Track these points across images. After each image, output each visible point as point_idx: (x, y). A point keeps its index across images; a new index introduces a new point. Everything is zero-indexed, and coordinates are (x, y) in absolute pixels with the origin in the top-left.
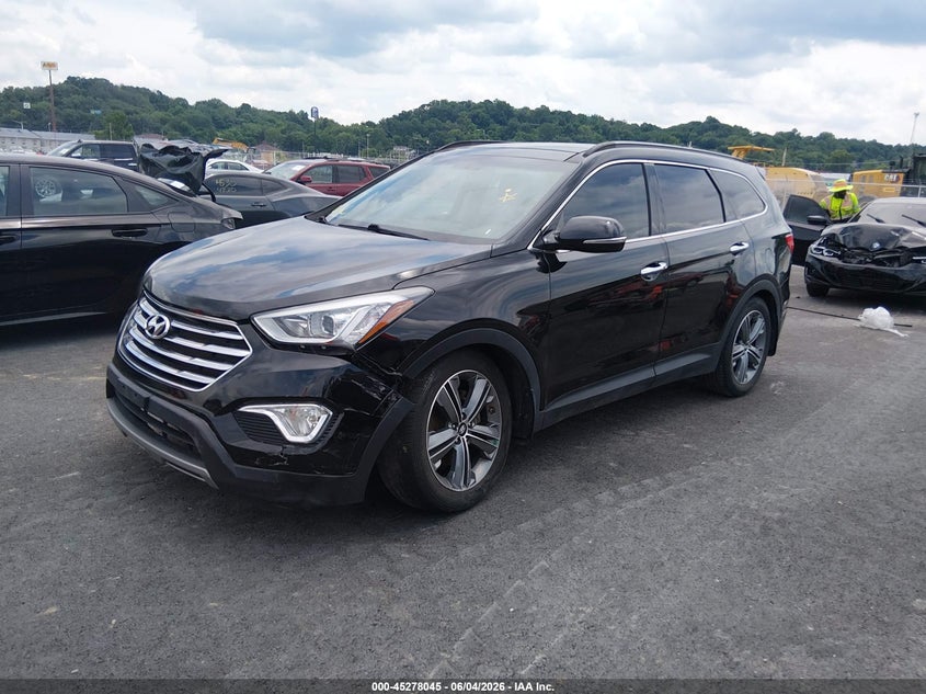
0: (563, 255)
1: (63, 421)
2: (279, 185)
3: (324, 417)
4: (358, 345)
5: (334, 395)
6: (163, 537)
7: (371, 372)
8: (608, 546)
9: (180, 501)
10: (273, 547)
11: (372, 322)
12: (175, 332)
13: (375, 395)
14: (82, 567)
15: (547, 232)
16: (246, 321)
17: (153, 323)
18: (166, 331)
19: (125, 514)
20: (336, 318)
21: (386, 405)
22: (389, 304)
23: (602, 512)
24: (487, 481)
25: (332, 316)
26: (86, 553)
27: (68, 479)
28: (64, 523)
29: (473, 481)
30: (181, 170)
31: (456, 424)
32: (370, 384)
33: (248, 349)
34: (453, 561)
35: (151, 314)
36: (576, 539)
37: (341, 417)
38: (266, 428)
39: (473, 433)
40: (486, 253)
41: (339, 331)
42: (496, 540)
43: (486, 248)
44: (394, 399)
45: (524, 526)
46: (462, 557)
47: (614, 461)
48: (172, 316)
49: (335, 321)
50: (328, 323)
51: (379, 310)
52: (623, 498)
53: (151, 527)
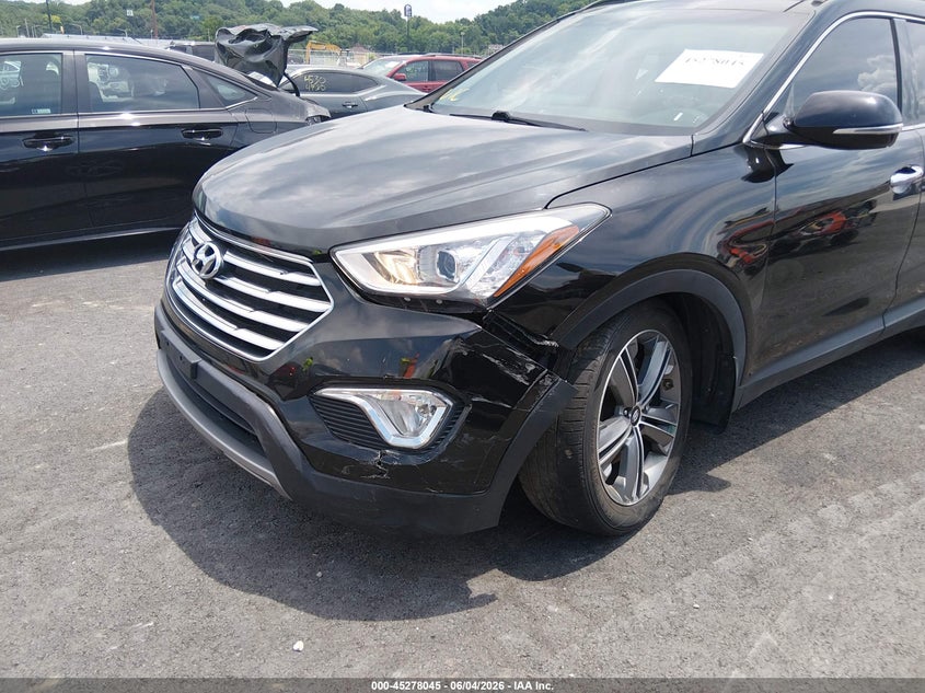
0: (789, 151)
1: (117, 366)
2: (370, 82)
3: (441, 411)
4: (492, 299)
5: (456, 376)
6: (219, 552)
7: (511, 340)
8: (861, 606)
9: (246, 491)
10: (365, 579)
11: (514, 262)
12: (228, 269)
13: (519, 378)
14: (105, 602)
15: (773, 115)
16: (324, 258)
17: (201, 256)
18: (216, 268)
19: (173, 509)
20: (459, 255)
21: (535, 392)
22: (542, 233)
23: (835, 541)
24: (662, 486)
25: (451, 252)
26: (114, 578)
27: (109, 450)
28: (94, 522)
29: (644, 488)
30: (261, 58)
31: (628, 409)
32: (510, 361)
33: (329, 301)
34: (626, 624)
35: (200, 242)
36: (807, 592)
37: (466, 411)
38: (355, 423)
39: (647, 420)
40: (683, 149)
41: (463, 276)
42: (685, 585)
43: (684, 141)
44: (548, 382)
45: (724, 563)
46: (639, 616)
47: (830, 451)
48: (225, 247)
49: (457, 260)
50: (446, 264)
51: (524, 244)
52: (859, 516)
53: (204, 533)
